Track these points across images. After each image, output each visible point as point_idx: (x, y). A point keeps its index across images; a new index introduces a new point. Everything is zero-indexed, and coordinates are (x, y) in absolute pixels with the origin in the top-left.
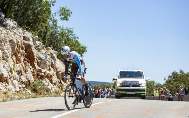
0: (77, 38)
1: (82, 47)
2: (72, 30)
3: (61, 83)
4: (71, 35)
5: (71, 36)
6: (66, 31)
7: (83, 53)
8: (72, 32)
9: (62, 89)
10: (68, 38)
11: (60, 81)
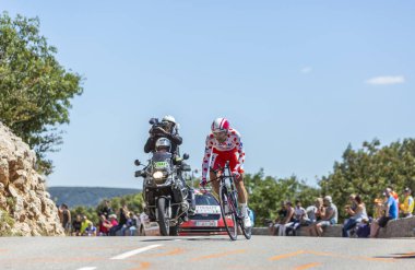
0: (53, 49)
1: (69, 77)
2: (34, 24)
3: (10, 195)
4: (30, 39)
5: (31, 43)
6: (18, 29)
7: (72, 96)
8: (34, 31)
9: (12, 212)
10: (23, 50)
11: (7, 189)
